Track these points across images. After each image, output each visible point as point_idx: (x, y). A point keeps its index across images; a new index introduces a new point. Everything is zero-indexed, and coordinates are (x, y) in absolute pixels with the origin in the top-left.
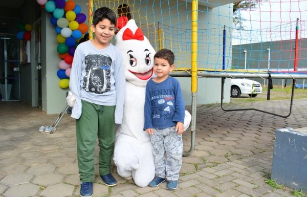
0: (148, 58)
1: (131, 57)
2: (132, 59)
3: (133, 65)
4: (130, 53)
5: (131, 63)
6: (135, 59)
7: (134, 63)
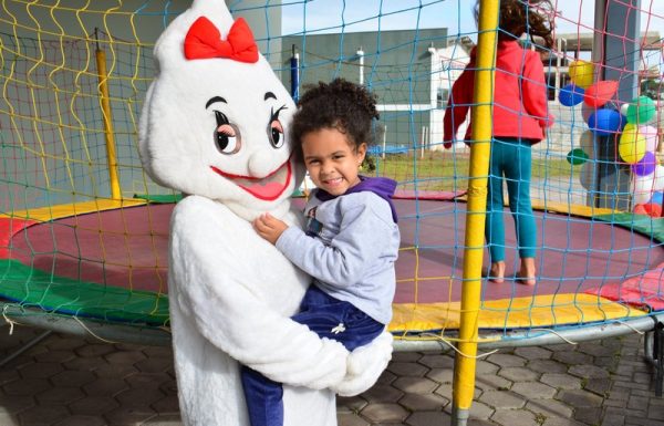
0: (274, 124)
1: (221, 119)
2: (224, 128)
3: (229, 148)
4: (217, 106)
5: (222, 141)
6: (235, 127)
7: (232, 142)
